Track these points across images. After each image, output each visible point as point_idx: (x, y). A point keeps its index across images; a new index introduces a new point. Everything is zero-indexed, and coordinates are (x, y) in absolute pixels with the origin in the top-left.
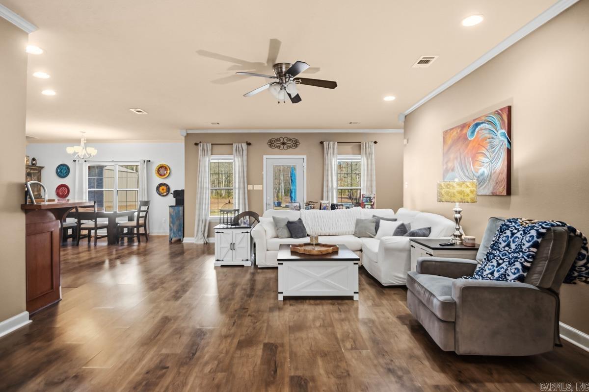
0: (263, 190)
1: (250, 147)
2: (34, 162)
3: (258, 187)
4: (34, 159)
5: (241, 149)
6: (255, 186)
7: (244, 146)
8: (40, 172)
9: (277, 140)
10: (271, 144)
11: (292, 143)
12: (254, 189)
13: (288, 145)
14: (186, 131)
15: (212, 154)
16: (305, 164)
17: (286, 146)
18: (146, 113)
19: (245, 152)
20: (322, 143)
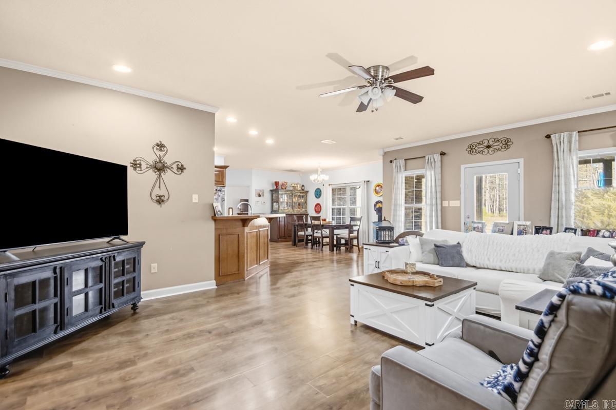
0: (460, 207)
1: (444, 157)
2: (303, 188)
3: (454, 203)
4: (303, 186)
5: (432, 160)
6: (450, 201)
7: (437, 157)
8: (306, 194)
9: (479, 144)
10: (471, 149)
11: (501, 145)
12: (450, 205)
13: (495, 147)
14: (383, 150)
15: (405, 170)
16: (521, 171)
17: (492, 149)
18: (335, 142)
19: (438, 164)
20: (548, 137)
